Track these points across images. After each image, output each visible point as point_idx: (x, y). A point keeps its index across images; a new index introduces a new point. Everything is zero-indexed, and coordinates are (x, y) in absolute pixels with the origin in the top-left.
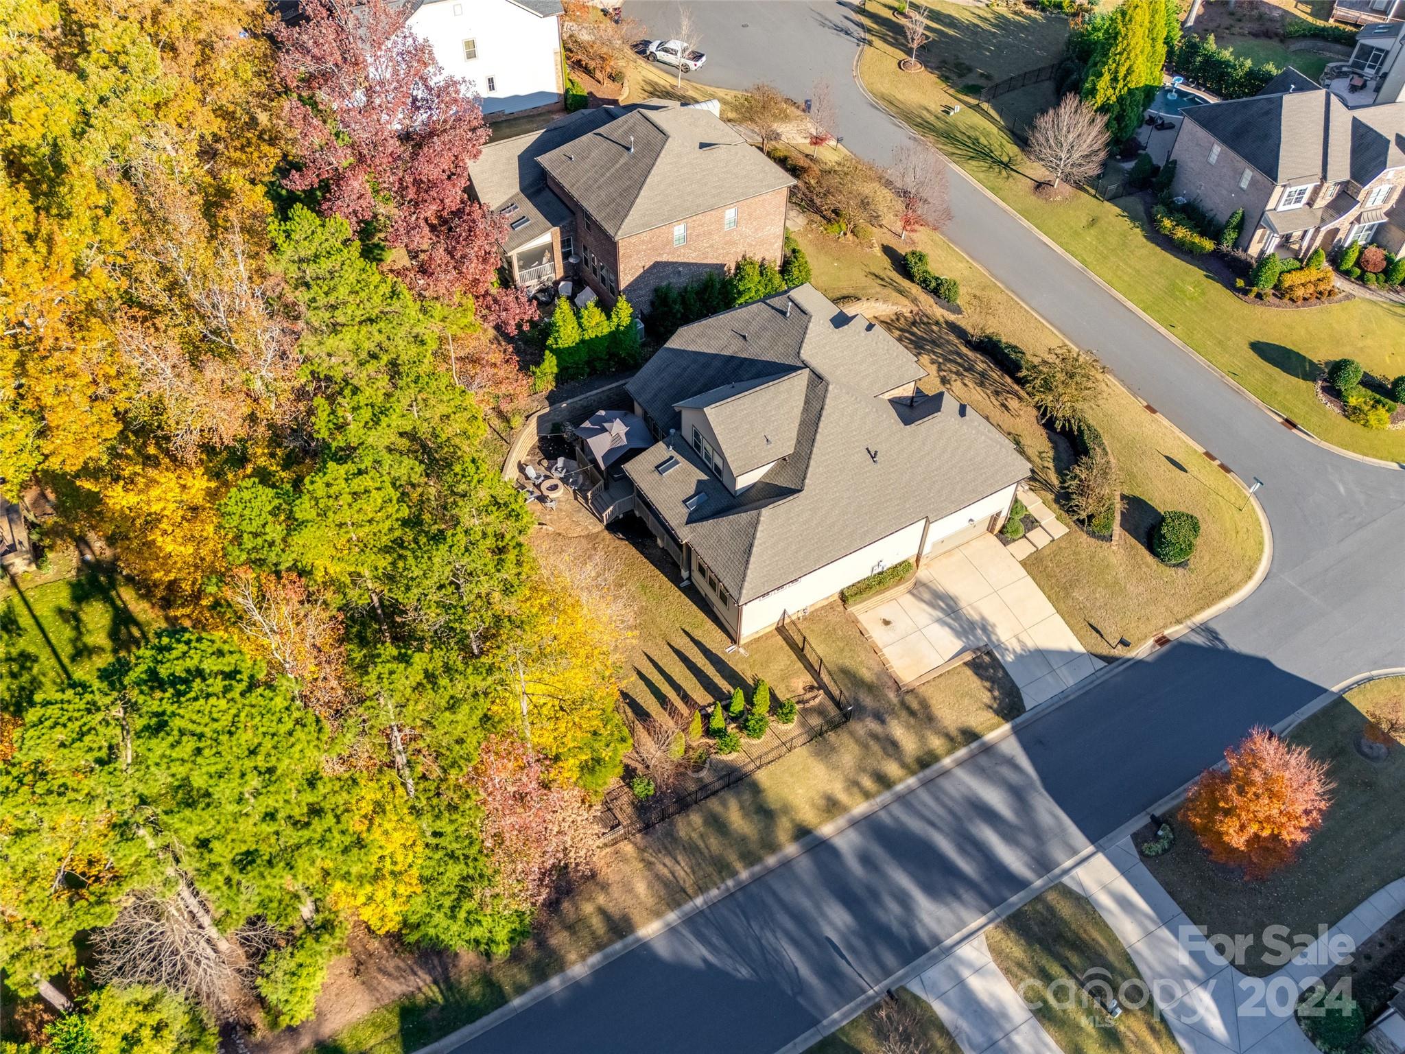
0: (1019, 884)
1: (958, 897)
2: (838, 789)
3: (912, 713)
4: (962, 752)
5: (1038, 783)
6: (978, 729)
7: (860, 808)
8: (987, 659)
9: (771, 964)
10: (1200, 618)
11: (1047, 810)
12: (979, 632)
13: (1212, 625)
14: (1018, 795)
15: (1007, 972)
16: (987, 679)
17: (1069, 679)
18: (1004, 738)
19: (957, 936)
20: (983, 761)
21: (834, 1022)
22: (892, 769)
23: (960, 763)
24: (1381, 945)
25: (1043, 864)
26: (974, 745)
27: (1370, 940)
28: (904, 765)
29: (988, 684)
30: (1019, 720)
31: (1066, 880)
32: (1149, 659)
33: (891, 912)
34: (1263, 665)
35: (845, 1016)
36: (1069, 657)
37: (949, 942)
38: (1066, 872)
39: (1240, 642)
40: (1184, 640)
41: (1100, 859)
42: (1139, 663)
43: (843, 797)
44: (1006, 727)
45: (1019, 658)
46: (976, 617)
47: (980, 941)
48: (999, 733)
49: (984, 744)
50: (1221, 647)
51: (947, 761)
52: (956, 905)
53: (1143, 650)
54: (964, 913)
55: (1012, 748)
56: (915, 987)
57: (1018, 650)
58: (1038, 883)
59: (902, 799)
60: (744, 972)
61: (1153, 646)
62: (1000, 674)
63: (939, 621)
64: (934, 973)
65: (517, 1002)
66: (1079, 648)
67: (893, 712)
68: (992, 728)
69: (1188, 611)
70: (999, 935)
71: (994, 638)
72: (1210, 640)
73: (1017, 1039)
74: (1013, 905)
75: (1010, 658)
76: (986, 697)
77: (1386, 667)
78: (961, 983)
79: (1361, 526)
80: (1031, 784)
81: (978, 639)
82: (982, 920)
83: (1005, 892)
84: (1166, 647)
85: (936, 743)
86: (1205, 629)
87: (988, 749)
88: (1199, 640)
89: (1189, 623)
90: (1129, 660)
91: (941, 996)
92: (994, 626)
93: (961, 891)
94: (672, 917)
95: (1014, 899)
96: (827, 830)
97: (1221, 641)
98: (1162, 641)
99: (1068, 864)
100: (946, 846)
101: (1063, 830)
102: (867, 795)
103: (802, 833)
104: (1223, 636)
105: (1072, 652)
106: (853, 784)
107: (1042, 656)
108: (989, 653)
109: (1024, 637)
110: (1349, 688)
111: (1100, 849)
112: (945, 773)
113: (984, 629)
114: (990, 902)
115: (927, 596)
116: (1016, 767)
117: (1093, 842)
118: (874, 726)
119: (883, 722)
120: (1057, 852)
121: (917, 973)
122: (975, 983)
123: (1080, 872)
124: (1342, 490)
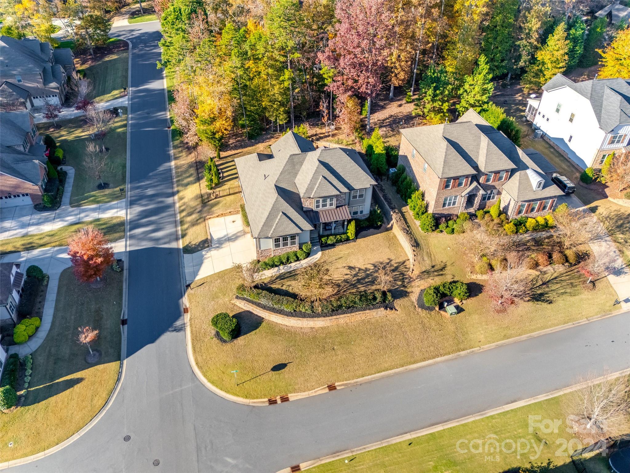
0: (131, 230)
1: (138, 216)
2: (185, 200)
3: (197, 220)
4: (180, 233)
5: (157, 246)
6: (184, 239)
7: (177, 205)
8: (206, 245)
9: (149, 178)
10: (188, 329)
11: (146, 245)
12: (217, 245)
13: (182, 333)
14: (157, 240)
15: (112, 218)
16: (199, 244)
17: (188, 270)
18: (178, 245)
19: (129, 212)
20: (174, 237)
21: (128, 185)
22: (184, 214)
23: (177, 231)
24: (39, 308)
25: (132, 237)
26: (180, 236)
27: (43, 307)
28: (183, 217)
29: (197, 244)
30: (182, 251)
31: (124, 239)
32: (181, 301)
33: (144, 202)
34: (152, 340)
35: (128, 187)
36: (195, 274)
37: (129, 210)
38: (126, 241)
39: (167, 338)
40: (182, 318)
41: (123, 250)
42: (181, 296)
43: (183, 201)
44: (181, 246)
45: (203, 256)
46: (223, 246)
47: (124, 216)
48: (181, 244)
49: (179, 239)
50: (170, 329)
51: (179, 228)
52: (137, 215)
53: (185, 301)
54: (132, 216)
55: (173, 245)
56: (124, 200)
57: (205, 256)
58: (128, 234)
59: (175, 215)
60: (151, 174)
61: (186, 306)
62: (200, 249)
63: (227, 235)
64: (124, 204)
65: (171, 143)
66: (198, 278)
67: (200, 215)
68: (183, 243)
69: (194, 326)
70: (122, 219)
71: (213, 249)
72: (176, 327)
73: (96, 214)
74: (127, 226)
75: (204, 253)
76: (193, 243)
77: (119, 393)
78: (117, 208)
79: (198, 449)
80: (158, 245)
81: (215, 244)
82: (128, 218)
83: (131, 226)
84: (182, 310)
85: (185, 226)
86: (181, 329)
87: (177, 239)
88: (178, 323)
89: (188, 324)
90: (185, 294)
91: (117, 203)
92: (218, 250)
93: (139, 217)
94: (173, 167)
95: (128, 227)
96: (176, 197)
97: (173, 331)
98: (186, 311)
99: (128, 243)
100: (153, 218)
101: (138, 246)
102: (180, 207)
103: (178, 192)
104: (174, 333)
105: (197, 275)
106: (184, 204)
107: (200, 264)
108: (208, 246)
109: (210, 259)
110: (121, 366)
111: (126, 252)
112: (176, 226)
113: (218, 247)
114: (131, 222)
115: (239, 234)
116: (165, 243)
117: (130, 251)
118: (198, 210)
119: (199, 212)
120: (133, 242)
121: (126, 202)
122: (115, 210)
123: (124, 243)
124: (229, 460)
